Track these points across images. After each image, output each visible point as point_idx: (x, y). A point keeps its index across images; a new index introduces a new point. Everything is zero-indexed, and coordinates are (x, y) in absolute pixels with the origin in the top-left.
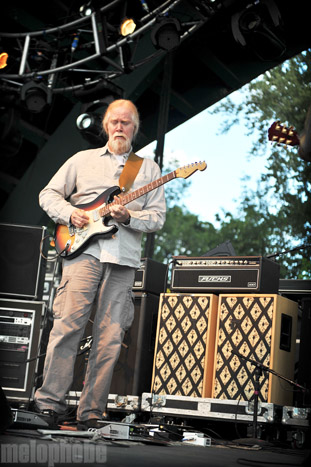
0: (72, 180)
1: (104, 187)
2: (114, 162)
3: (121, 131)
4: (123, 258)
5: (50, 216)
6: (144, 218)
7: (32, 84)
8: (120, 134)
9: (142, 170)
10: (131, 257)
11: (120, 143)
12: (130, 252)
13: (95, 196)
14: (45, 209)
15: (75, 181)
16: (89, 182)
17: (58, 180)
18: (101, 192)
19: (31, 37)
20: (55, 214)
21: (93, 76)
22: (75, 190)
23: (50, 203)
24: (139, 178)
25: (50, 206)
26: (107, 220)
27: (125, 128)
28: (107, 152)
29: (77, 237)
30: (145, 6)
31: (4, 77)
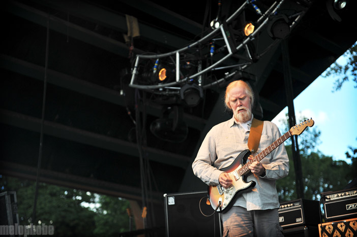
2: (242, 130)
3: (241, 105)
4: (264, 204)
5: (204, 181)
6: (275, 169)
7: (187, 86)
8: (241, 108)
9: (264, 131)
10: (271, 201)
11: (243, 115)
12: (269, 198)
14: (199, 177)
19: (180, 53)
20: (207, 179)
21: (230, 71)
23: (201, 171)
24: (263, 139)
25: (202, 174)
27: (244, 102)
28: (235, 123)
29: (225, 195)
30: (259, 11)
31: (166, 85)
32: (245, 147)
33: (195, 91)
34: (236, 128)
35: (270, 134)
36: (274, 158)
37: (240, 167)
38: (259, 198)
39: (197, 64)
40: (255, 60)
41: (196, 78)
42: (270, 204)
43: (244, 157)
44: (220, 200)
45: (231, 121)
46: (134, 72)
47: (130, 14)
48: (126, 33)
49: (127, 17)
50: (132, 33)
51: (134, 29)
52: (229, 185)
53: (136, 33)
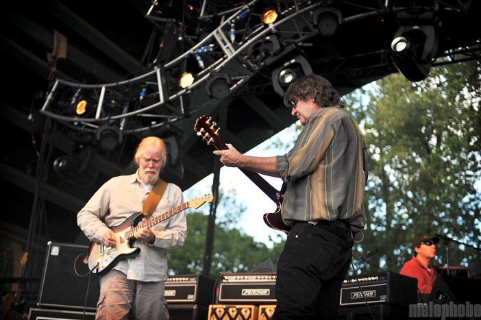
0: (105, 204)
1: (130, 212)
2: (142, 190)
5: (87, 235)
6: (167, 238)
7: (106, 127)
8: (151, 170)
9: (166, 195)
12: (155, 268)
13: (124, 220)
14: (82, 229)
15: (109, 204)
16: (120, 207)
17: (94, 203)
18: (128, 216)
19: (106, 88)
20: (91, 234)
21: (158, 120)
22: (108, 212)
23: (86, 223)
24: (163, 203)
25: (87, 227)
26: (132, 241)
27: (157, 165)
28: (137, 181)
29: (106, 256)
30: (201, 64)
31: (83, 121)
32: (139, 208)
33: (115, 134)
34: (137, 185)
35: (171, 199)
36: (171, 226)
37: (129, 228)
38: (143, 268)
39: (123, 105)
40: (187, 116)
41: (119, 120)
42: (156, 276)
43: (136, 219)
44: (99, 260)
45: (133, 177)
46: (49, 97)
47: (60, 31)
48: (51, 52)
49: (56, 32)
50: (57, 53)
51: (61, 48)
52: (113, 245)
53: (62, 54)
